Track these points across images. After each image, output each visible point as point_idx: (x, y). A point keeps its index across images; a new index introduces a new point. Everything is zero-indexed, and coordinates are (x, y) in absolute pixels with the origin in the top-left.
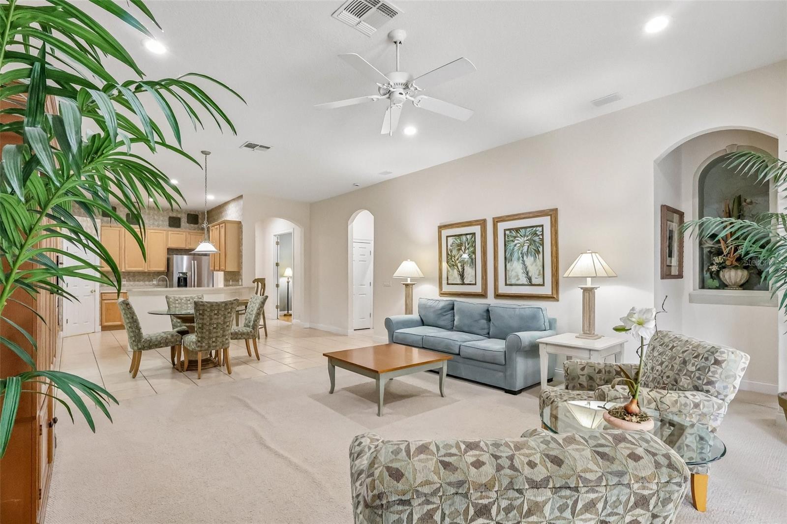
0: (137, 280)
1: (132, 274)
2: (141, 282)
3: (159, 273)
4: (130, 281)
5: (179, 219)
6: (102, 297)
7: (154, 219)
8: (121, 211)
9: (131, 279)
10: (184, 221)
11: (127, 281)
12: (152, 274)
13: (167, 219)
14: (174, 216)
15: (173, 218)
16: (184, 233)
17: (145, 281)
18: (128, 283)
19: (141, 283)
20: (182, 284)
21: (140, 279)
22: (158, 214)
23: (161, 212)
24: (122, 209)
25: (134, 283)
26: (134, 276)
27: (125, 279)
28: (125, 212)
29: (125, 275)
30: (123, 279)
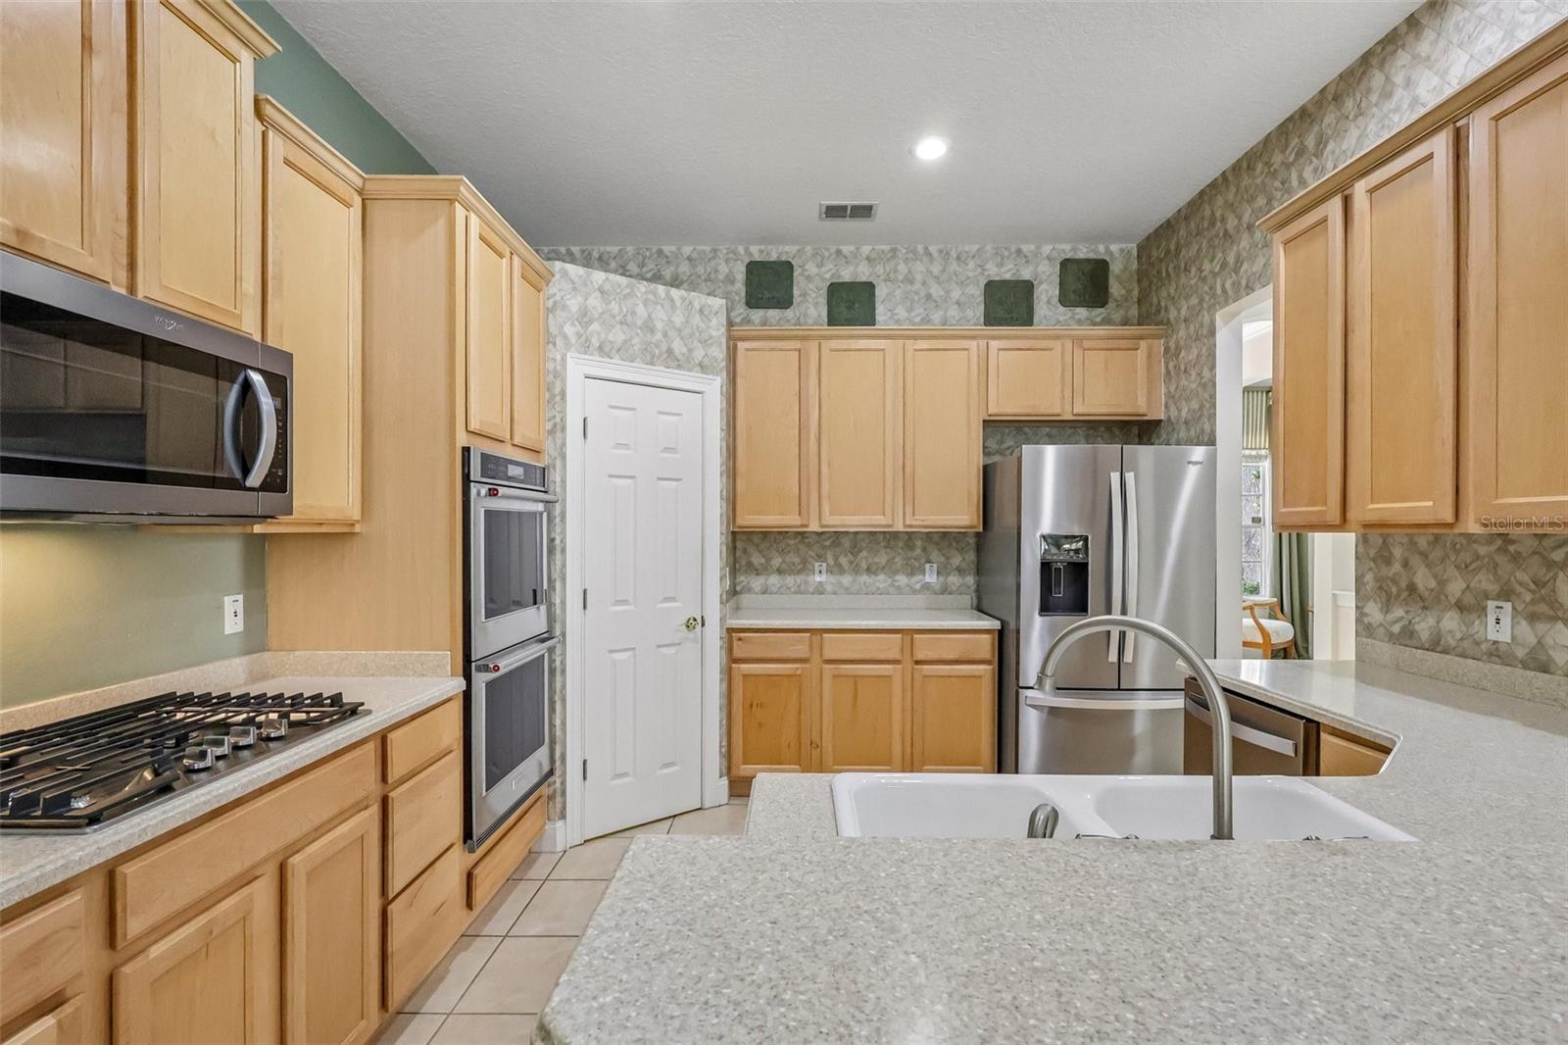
0: (864, 565)
1: (846, 543)
2: (881, 577)
3: (944, 539)
4: (841, 571)
5: (1025, 289)
6: (730, 649)
7: (929, 297)
8: (809, 278)
9: (843, 561)
10: (1047, 292)
11: (829, 571)
12: (919, 543)
13: (977, 292)
14: (1007, 277)
15: (1004, 283)
16: (1057, 345)
17: (896, 574)
18: (832, 579)
19: (881, 580)
20: (1060, 594)
21: (876, 560)
22: (945, 276)
23: (954, 266)
24: (811, 268)
25: (854, 581)
26: (855, 550)
27: (824, 564)
28: (824, 280)
29: (824, 547)
30: (817, 564)
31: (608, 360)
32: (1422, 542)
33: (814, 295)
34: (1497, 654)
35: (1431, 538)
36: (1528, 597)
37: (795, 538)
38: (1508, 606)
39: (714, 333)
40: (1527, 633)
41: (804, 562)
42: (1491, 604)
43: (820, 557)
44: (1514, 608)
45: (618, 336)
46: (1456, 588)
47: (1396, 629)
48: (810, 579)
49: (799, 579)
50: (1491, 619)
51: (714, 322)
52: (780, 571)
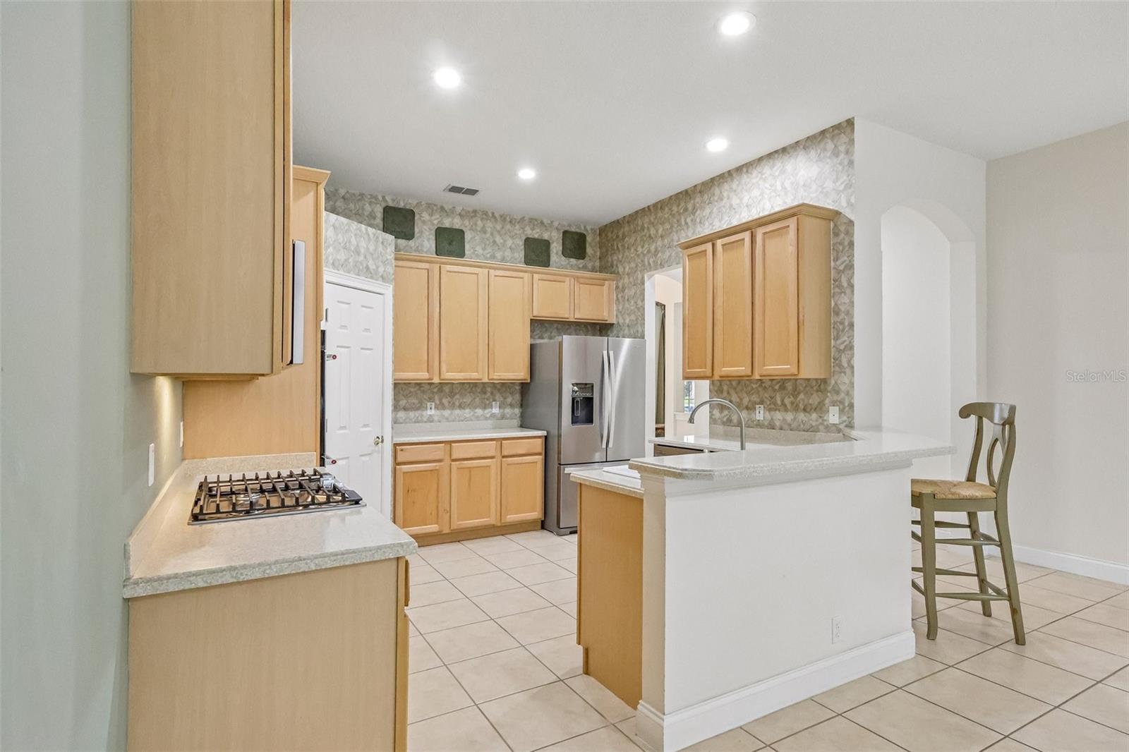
0: (457, 404)
1: (447, 389)
2: (467, 411)
3: (503, 387)
4: (444, 407)
5: (546, 244)
6: (395, 457)
7: (494, 242)
8: (424, 222)
9: (445, 401)
10: (556, 247)
11: (436, 408)
12: (489, 389)
13: (521, 243)
14: (536, 236)
15: (535, 240)
16: (568, 279)
17: (476, 409)
18: (438, 412)
19: (467, 412)
21: (465, 400)
22: (503, 232)
23: (508, 226)
24: (426, 216)
25: (452, 413)
26: (452, 394)
27: (433, 404)
28: (433, 224)
29: (433, 393)
30: (429, 404)
31: (336, 271)
32: (734, 383)
33: (427, 233)
34: (759, 425)
35: (737, 382)
36: (768, 403)
37: (415, 387)
38: (762, 406)
39: (389, 257)
40: (768, 416)
41: (421, 402)
42: (757, 406)
43: (431, 399)
44: (764, 407)
45: (342, 256)
46: (746, 401)
47: (725, 419)
48: (424, 413)
49: (417, 413)
50: (757, 412)
51: (389, 250)
52: (405, 409)
